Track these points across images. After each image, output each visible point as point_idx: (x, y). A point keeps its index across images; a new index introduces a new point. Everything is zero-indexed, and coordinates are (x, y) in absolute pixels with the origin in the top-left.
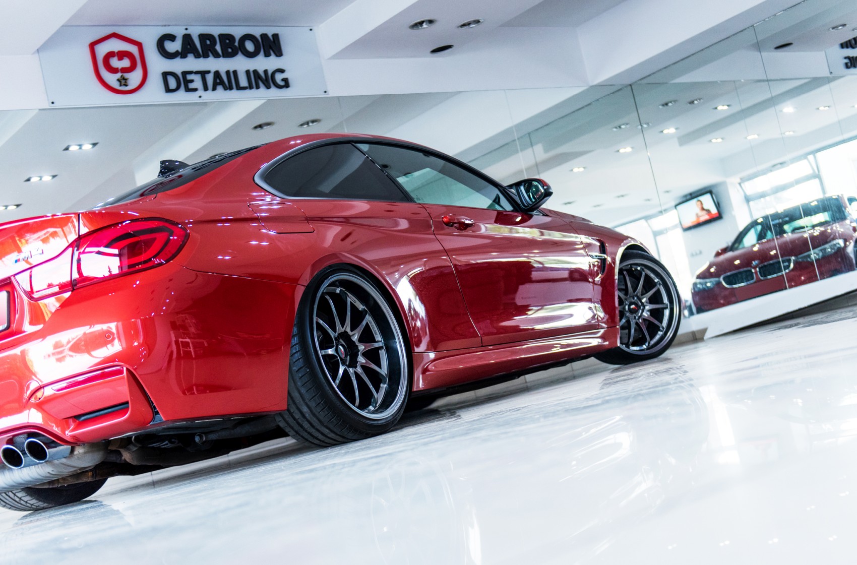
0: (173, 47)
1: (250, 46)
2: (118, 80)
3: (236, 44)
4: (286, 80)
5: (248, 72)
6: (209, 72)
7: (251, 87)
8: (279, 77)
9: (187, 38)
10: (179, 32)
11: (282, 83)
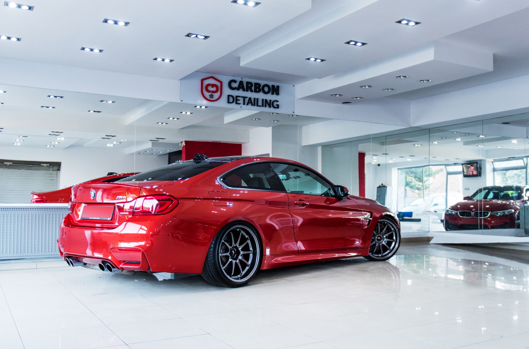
0: (234, 85)
1: (266, 89)
2: (209, 95)
3: (261, 88)
4: (278, 105)
5: (263, 100)
6: (247, 97)
7: (263, 106)
8: (275, 103)
9: (241, 83)
10: (239, 79)
11: (276, 106)
